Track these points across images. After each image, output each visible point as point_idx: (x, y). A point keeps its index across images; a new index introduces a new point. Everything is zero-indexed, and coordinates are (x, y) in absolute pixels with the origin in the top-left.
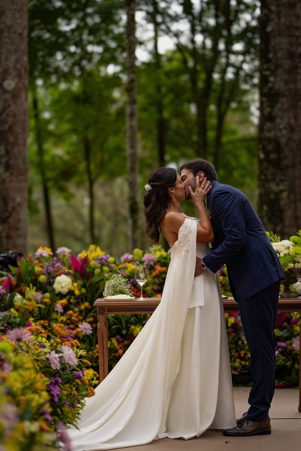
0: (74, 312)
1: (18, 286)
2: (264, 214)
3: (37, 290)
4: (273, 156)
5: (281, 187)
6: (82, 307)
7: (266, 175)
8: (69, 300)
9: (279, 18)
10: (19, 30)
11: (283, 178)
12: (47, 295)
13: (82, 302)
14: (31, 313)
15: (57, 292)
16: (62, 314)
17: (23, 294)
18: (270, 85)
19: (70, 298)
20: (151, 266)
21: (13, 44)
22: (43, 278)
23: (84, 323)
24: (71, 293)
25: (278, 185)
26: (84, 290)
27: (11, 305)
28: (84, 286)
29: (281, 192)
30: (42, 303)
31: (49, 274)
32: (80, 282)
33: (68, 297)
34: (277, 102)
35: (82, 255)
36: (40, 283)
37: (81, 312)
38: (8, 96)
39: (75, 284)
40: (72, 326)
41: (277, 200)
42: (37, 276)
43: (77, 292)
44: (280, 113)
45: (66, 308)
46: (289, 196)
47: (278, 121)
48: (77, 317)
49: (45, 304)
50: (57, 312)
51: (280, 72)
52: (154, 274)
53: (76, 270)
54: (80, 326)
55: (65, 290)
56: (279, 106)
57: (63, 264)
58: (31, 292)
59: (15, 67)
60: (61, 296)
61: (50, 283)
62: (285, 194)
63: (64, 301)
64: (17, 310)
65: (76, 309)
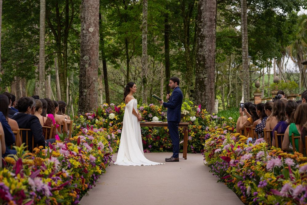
0: (116, 126)
1: (97, 116)
2: (198, 87)
3: (103, 118)
4: (202, 62)
5: (205, 76)
6: (118, 124)
7: (199, 71)
8: (114, 122)
9: (206, 4)
10: (96, 6)
11: (206, 72)
12: (107, 120)
13: (118, 122)
14: (101, 125)
15: (110, 119)
16: (111, 126)
17: (98, 119)
18: (201, 32)
19: (114, 121)
20: (142, 110)
21: (93, 12)
22: (105, 114)
23: (119, 130)
24: (114, 119)
25: (204, 75)
26: (119, 118)
27: (95, 123)
28: (119, 117)
29: (205, 78)
30: (105, 122)
31: (107, 112)
32: (118, 116)
33: (113, 121)
34: (204, 40)
35: (119, 106)
36: (104, 115)
37: (118, 126)
38: (90, 35)
39: (116, 116)
40: (115, 130)
41: (203, 81)
42: (103, 113)
43: (117, 119)
44: (205, 44)
45: (113, 124)
46: (208, 79)
47: (204, 48)
48: (116, 127)
49: (106, 123)
50: (110, 125)
51: (205, 27)
52: (143, 113)
53: (116, 111)
54: (117, 130)
55: (112, 118)
56: (205, 41)
57: (112, 109)
58: (101, 119)
59: (94, 22)
60: (111, 120)
61: (108, 116)
62: (206, 79)
63: (112, 122)
64: (97, 125)
65: (116, 125)
